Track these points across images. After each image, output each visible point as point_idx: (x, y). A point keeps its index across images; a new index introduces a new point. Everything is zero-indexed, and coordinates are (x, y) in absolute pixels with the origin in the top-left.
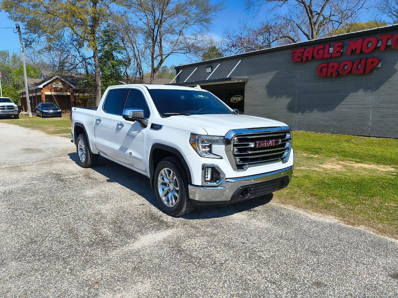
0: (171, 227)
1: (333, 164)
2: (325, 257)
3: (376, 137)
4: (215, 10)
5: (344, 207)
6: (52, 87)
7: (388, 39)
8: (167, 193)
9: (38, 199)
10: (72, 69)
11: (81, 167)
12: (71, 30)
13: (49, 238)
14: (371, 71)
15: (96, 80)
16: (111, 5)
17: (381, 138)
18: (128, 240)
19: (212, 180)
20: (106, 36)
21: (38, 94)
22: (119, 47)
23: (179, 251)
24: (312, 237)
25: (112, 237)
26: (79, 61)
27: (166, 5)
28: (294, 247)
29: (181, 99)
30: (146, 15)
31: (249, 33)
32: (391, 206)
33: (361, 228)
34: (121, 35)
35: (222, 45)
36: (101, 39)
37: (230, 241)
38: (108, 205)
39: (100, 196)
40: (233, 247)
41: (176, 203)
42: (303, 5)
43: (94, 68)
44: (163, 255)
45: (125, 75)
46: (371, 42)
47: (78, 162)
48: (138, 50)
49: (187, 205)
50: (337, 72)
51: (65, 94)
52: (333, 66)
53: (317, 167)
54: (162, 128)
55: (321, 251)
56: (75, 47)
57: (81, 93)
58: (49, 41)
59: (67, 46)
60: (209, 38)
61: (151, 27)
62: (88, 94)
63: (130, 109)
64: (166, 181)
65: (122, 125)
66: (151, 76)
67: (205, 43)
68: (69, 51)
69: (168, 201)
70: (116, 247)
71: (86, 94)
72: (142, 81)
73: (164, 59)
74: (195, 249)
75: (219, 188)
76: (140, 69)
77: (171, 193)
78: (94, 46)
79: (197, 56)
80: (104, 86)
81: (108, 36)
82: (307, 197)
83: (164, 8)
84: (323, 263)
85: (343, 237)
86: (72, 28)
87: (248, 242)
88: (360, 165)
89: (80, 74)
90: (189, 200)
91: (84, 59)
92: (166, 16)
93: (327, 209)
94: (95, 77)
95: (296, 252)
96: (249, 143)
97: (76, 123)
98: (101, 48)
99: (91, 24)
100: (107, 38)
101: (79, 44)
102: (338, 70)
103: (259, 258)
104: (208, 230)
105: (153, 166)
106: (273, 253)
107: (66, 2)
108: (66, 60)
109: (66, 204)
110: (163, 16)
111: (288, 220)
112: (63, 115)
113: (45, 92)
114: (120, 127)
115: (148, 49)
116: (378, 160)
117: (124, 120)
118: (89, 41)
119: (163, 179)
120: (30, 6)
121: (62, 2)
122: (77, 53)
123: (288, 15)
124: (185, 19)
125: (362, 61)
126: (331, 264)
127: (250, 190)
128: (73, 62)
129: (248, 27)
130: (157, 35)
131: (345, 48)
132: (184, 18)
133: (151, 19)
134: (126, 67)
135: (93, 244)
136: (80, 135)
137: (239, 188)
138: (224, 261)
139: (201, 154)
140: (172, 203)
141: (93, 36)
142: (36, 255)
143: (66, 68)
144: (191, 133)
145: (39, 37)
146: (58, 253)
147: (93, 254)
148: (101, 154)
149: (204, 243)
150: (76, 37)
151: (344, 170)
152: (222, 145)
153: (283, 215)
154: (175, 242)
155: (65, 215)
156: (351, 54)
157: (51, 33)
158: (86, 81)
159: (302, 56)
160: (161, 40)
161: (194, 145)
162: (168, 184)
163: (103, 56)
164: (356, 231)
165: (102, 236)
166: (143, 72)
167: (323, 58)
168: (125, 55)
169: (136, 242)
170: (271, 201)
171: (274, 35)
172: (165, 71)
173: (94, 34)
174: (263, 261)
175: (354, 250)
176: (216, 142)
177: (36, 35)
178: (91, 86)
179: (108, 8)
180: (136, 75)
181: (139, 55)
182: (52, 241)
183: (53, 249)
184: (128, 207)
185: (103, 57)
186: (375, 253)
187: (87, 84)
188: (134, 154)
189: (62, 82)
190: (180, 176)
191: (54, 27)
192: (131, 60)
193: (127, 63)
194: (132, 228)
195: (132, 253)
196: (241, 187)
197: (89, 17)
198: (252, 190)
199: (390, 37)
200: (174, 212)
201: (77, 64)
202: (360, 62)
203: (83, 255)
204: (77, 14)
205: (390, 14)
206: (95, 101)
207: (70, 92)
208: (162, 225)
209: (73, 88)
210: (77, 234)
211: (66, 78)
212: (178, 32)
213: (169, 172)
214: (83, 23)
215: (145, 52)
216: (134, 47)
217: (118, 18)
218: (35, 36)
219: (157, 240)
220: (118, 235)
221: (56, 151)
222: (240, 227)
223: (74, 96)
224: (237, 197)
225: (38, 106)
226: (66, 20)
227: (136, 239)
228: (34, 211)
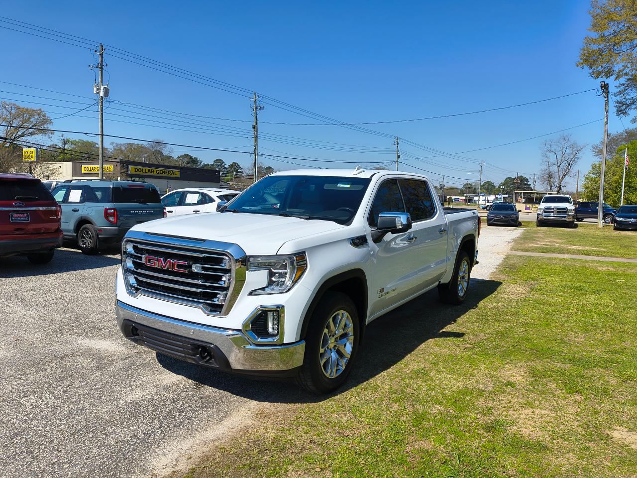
96: (142, 256)
196: (125, 319)
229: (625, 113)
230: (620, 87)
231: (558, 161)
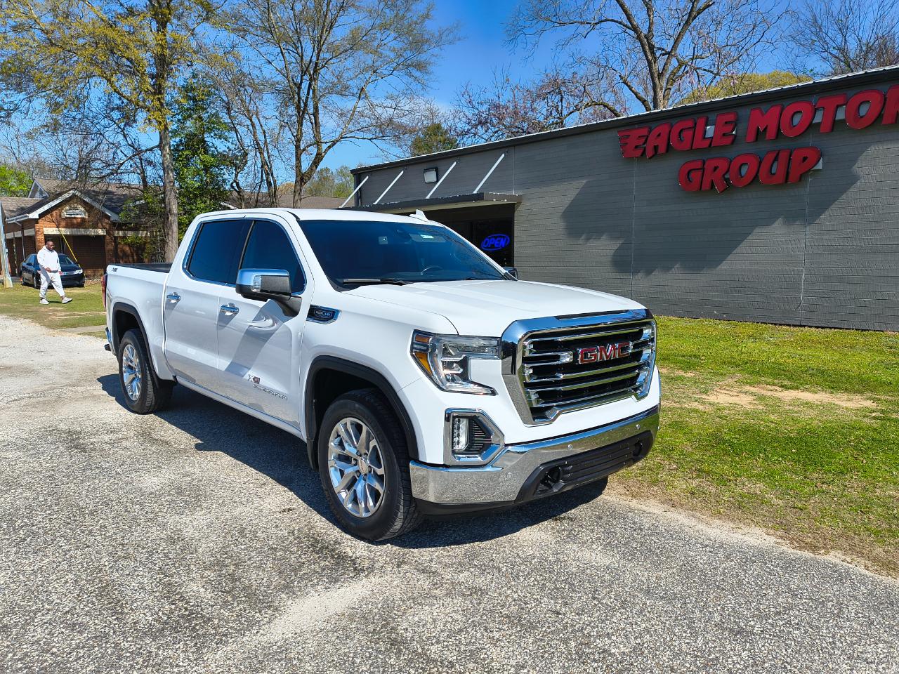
0: (366, 573)
1: (732, 394)
2: (766, 644)
3: (817, 327)
4: (438, 43)
5: (780, 502)
6: (60, 216)
7: (838, 106)
8: (353, 482)
9: (18, 502)
10: (108, 175)
11: (129, 413)
12: (106, 85)
13: (43, 615)
14: (801, 178)
15: (167, 200)
16: (199, 29)
17: (828, 330)
18: (258, 615)
19: (468, 451)
20: (189, 98)
21: (28, 232)
22: (219, 123)
23: (394, 642)
24: (723, 589)
25: (212, 606)
26: (125, 155)
27: (326, 30)
28: (685, 619)
29: (381, 243)
30: (282, 52)
31: (516, 95)
32: (891, 497)
33: (834, 557)
34: (223, 97)
35: (457, 121)
36: (177, 106)
37: (522, 609)
38: (199, 514)
39: (179, 491)
40: (532, 626)
41: (376, 508)
42: (632, 33)
43: (161, 173)
44: (353, 658)
45: (235, 190)
46: (800, 112)
47: (123, 400)
48: (264, 132)
49: (406, 514)
50: (726, 179)
51: (91, 232)
52: (716, 168)
53: (696, 401)
54: (337, 317)
55: (753, 627)
56: (115, 123)
57: (131, 229)
58: (54, 111)
59: (96, 121)
60: (427, 105)
61: (293, 80)
62: (147, 234)
63: (256, 271)
64: (350, 450)
65: (234, 309)
66: (294, 192)
67: (417, 117)
68: (101, 134)
69: (355, 500)
70: (226, 635)
71: (142, 234)
72: (273, 202)
73: (325, 152)
74: (434, 634)
75: (488, 469)
76: (268, 174)
77: (362, 481)
78: (160, 123)
79: (400, 146)
80: (185, 214)
81: (194, 99)
82: (690, 478)
83: (324, 38)
84: (766, 665)
85: (798, 586)
86: (109, 80)
87: (567, 609)
88: (792, 394)
89: (129, 187)
90: (412, 502)
91: (138, 152)
92: (328, 56)
93: (743, 509)
94: (164, 193)
95: (695, 635)
96: (559, 354)
97: (118, 304)
98: (178, 126)
99: (154, 71)
100: (191, 103)
101: (124, 118)
102: (727, 176)
103: (602, 656)
104: (462, 577)
105: (314, 413)
106: (636, 638)
107: (92, 19)
108: (94, 156)
109: (92, 513)
110: (321, 55)
111: (655, 542)
112: (87, 282)
113: (44, 229)
114: (228, 314)
115: (287, 128)
116: (831, 382)
117: (239, 297)
118: (148, 111)
119: (341, 444)
120: (8, 29)
121: (85, 20)
122: (121, 137)
123: (601, 56)
124: (370, 63)
125: (780, 154)
126: (789, 667)
127: (563, 470)
128: (111, 158)
129: (514, 80)
130: (307, 98)
131: (742, 126)
132: (369, 59)
133: (294, 60)
134: (235, 170)
135: (163, 630)
136: (127, 333)
137: (537, 468)
138: (513, 669)
139: (440, 384)
140: (366, 509)
141: (159, 99)
142: (7, 668)
143: (93, 173)
144: (416, 331)
145: (29, 100)
146: (68, 662)
147: (162, 661)
148: (180, 380)
149: (456, 616)
150: (118, 102)
151: (761, 407)
152: (495, 359)
153: (641, 530)
154: (381, 616)
155: (89, 547)
156: (757, 140)
157: (57, 91)
158: (142, 202)
159: (644, 144)
160: (316, 108)
161: (423, 361)
162: (355, 460)
163: (182, 144)
164: (825, 566)
165: (187, 603)
166: (275, 181)
167: (691, 150)
168: (232, 143)
169: (277, 620)
170: (606, 491)
171: (571, 99)
172: (326, 179)
173: (160, 93)
174: (615, 665)
175: (835, 622)
176: (479, 352)
177: (22, 96)
178: (154, 214)
179: (193, 35)
180: (260, 188)
181: (266, 142)
182: (50, 624)
183: (54, 650)
184: (251, 520)
185: (182, 148)
186: (887, 630)
187: (145, 210)
188: (266, 382)
189: (85, 204)
190: (387, 440)
191: (65, 78)
192: (247, 154)
193: (237, 161)
194: (265, 579)
195: (270, 654)
196: (541, 465)
197: (149, 54)
198: (568, 472)
199: (842, 103)
200: (370, 531)
201: (122, 164)
202: (776, 159)
203: (137, 663)
204: (121, 47)
205: (825, 55)
206: (163, 248)
207: (103, 227)
208: (344, 567)
209: (112, 219)
210: (119, 601)
211: (94, 195)
212: (355, 91)
213: (358, 429)
214: (134, 70)
215: (281, 135)
216: (253, 125)
217: (216, 57)
218: (18, 97)
219: (331, 612)
220: (230, 599)
221: (69, 371)
222: (542, 567)
223: (115, 237)
224: (533, 491)
225: (27, 262)
226: (92, 62)
227: (276, 609)
228: (7, 537)
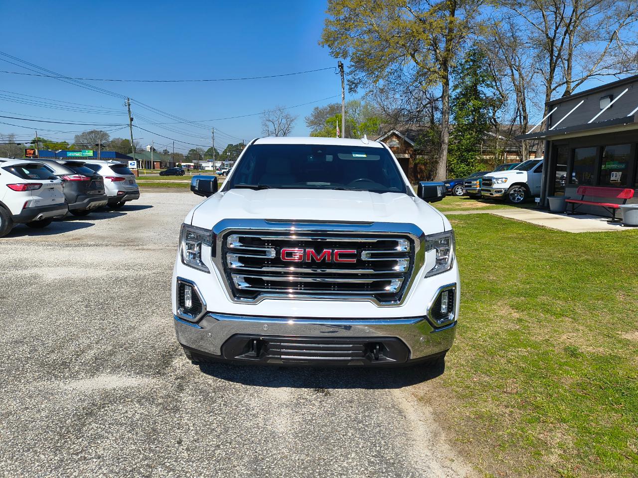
15: (442, 134)
19: (191, 310)
45: (493, 124)
51: (401, 156)
57: (419, 154)
96: (266, 250)
137: (233, 336)
160: (570, 54)
185: (462, 96)
189: (399, 138)
193: (498, 103)
209: (414, 148)
229: (355, 91)
230: (351, 67)
231: (275, 130)
